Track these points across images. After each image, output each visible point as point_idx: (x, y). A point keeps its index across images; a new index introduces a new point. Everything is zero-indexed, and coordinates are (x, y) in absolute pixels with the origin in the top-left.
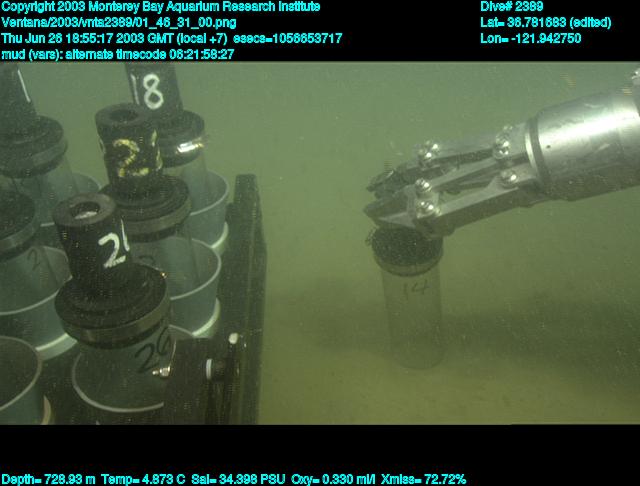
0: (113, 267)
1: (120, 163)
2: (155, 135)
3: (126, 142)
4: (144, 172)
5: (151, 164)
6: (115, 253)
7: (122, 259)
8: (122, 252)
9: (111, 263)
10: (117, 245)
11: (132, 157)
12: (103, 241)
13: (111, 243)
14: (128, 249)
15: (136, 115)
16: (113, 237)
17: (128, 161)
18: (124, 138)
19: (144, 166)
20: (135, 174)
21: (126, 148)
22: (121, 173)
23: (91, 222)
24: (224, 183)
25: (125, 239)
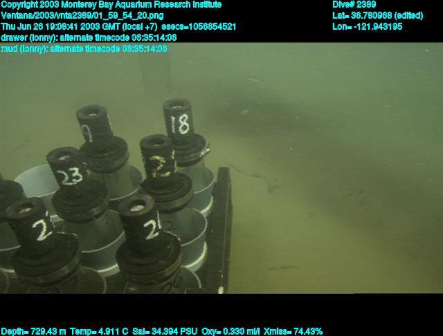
0: (151, 240)
1: (154, 170)
2: (174, 153)
3: (157, 158)
4: (168, 174)
5: (172, 170)
6: (153, 231)
7: (157, 234)
8: (157, 230)
9: (149, 237)
10: (154, 227)
11: (161, 166)
12: (146, 225)
13: (151, 225)
14: (160, 227)
15: (164, 142)
16: (152, 222)
17: (158, 168)
18: (157, 155)
19: (168, 171)
20: (162, 175)
21: (157, 160)
22: (154, 175)
23: (141, 213)
24: (212, 174)
25: (159, 222)
